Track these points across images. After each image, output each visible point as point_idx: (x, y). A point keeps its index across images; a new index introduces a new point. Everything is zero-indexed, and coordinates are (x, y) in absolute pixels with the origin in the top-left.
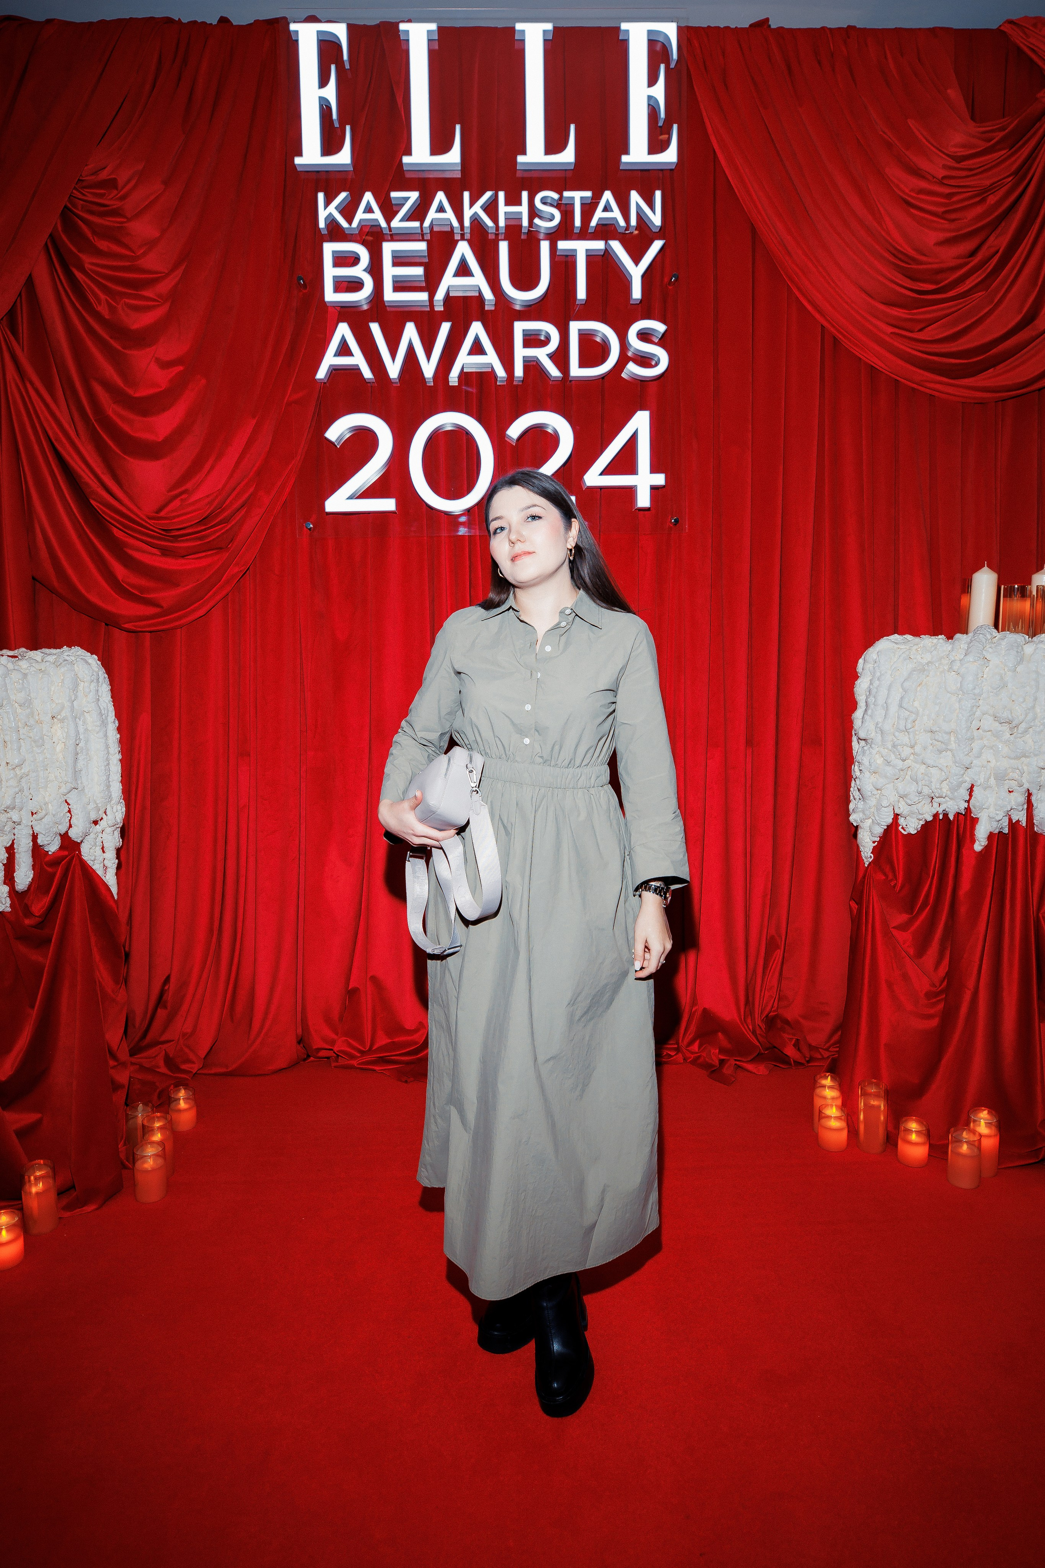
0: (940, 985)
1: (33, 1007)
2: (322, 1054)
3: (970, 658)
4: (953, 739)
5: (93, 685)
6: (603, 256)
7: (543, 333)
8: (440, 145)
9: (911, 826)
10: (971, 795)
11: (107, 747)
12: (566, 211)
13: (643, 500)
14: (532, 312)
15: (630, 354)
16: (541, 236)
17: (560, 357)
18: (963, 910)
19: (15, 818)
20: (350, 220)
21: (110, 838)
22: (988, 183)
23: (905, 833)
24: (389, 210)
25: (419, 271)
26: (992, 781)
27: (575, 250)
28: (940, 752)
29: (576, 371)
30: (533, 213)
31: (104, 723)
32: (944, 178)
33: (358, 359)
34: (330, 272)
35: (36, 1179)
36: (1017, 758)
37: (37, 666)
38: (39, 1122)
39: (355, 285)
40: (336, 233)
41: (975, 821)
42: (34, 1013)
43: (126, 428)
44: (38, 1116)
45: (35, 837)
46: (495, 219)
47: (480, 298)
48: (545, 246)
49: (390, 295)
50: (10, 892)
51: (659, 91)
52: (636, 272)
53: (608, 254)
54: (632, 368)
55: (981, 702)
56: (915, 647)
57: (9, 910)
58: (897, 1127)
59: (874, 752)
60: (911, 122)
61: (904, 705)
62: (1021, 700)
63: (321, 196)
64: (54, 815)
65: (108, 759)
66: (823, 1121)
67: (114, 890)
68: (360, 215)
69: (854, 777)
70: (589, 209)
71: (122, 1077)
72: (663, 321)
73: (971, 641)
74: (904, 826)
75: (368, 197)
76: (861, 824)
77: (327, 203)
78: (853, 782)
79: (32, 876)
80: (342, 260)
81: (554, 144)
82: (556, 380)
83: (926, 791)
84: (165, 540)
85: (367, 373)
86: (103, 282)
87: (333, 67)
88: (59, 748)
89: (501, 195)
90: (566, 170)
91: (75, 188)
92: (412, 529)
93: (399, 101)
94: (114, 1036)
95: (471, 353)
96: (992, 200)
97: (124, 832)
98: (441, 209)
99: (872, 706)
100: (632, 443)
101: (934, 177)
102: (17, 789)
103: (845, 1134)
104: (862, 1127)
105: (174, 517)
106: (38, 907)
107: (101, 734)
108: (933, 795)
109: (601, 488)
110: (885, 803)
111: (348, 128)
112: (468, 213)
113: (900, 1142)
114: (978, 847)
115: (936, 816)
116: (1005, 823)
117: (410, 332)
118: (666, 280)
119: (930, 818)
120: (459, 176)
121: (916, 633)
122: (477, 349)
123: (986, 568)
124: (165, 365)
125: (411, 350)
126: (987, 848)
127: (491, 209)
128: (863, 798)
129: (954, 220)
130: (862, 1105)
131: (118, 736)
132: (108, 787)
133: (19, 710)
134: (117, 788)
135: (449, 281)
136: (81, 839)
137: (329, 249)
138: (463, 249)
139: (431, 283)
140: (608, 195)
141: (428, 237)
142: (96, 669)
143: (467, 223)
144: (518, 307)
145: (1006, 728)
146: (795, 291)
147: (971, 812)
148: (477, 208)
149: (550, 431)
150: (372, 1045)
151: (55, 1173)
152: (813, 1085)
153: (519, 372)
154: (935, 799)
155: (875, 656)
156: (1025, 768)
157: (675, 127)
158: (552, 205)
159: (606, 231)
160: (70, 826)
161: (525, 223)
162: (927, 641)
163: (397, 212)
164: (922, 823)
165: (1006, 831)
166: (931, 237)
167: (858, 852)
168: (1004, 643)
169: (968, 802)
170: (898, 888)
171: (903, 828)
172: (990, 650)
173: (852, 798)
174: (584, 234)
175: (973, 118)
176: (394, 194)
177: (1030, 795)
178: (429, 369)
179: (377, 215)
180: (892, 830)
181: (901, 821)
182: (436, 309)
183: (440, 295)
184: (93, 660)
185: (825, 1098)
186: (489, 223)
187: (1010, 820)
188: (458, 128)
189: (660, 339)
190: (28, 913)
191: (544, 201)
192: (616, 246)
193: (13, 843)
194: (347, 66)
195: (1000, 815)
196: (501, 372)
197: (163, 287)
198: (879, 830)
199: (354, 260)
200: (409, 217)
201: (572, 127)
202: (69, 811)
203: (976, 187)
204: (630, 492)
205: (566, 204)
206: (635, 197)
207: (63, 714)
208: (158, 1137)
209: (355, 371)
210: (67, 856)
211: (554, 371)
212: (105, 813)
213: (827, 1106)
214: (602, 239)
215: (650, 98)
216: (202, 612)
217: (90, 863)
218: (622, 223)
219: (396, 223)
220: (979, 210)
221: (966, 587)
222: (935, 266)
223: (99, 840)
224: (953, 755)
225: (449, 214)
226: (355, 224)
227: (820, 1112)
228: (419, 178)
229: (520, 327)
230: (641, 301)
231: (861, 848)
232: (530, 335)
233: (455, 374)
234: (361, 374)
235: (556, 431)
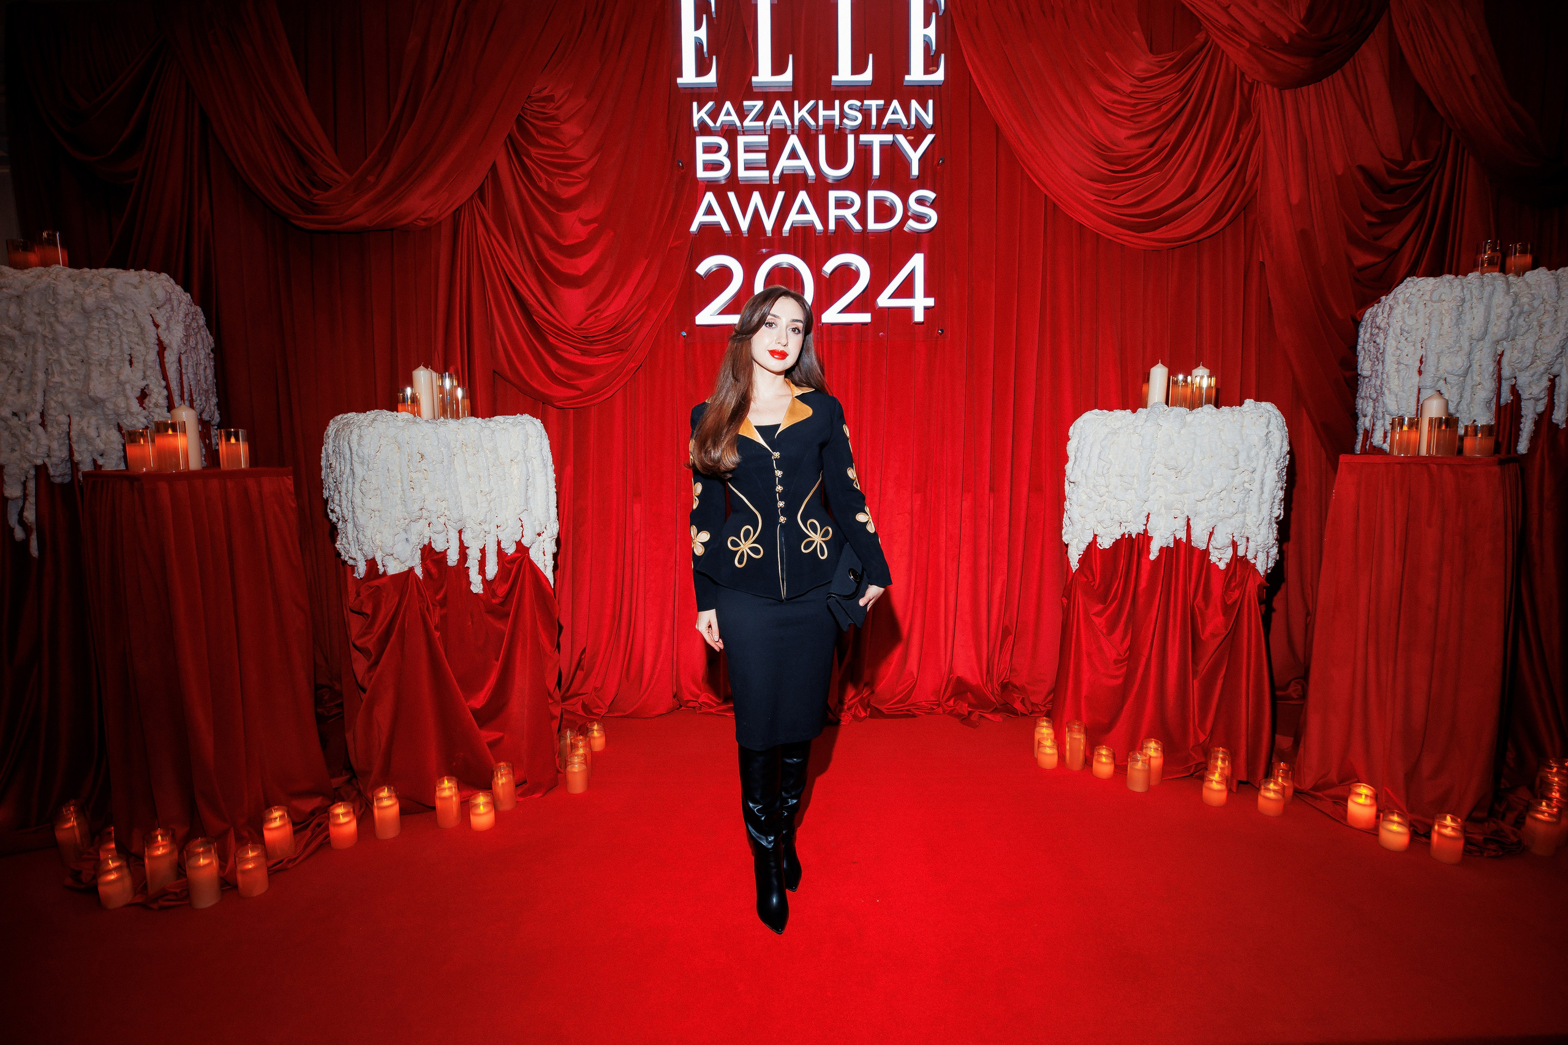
0: (1124, 655)
1: (497, 660)
2: (690, 704)
3: (1148, 424)
4: (1135, 481)
5: (538, 439)
6: (891, 145)
7: (850, 199)
8: (778, 68)
9: (1105, 543)
10: (1147, 521)
11: (547, 483)
12: (866, 113)
13: (919, 317)
14: (840, 184)
15: (910, 214)
16: (847, 132)
17: (861, 216)
18: (1141, 600)
19: (487, 529)
20: (715, 121)
21: (549, 545)
22: (1162, 96)
23: (1101, 548)
24: (742, 115)
25: (763, 156)
26: (1163, 510)
27: (872, 142)
28: (1127, 490)
29: (872, 225)
30: (843, 115)
31: (545, 466)
32: (1131, 92)
33: (719, 218)
34: (701, 157)
35: (501, 775)
36: (1181, 494)
37: (501, 426)
38: (502, 738)
39: (718, 166)
40: (705, 130)
41: (1150, 539)
42: (498, 664)
43: (558, 266)
44: (502, 734)
45: (499, 543)
46: (816, 120)
47: (805, 175)
48: (851, 139)
49: (742, 173)
50: (482, 580)
51: (931, 31)
52: (914, 157)
53: (894, 145)
54: (912, 224)
55: (1155, 455)
56: (1110, 418)
57: (482, 592)
58: (1092, 754)
59: (1080, 491)
60: (1107, 54)
61: (1101, 457)
62: (1183, 453)
63: (695, 104)
64: (512, 528)
65: (548, 491)
66: (1041, 749)
67: (552, 582)
68: (722, 118)
69: (1066, 509)
70: (882, 113)
71: (556, 711)
72: (934, 191)
73: (1149, 412)
74: (1101, 543)
75: (728, 105)
76: (1071, 543)
77: (699, 110)
78: (1065, 513)
79: (497, 569)
80: (710, 149)
81: (858, 67)
82: (858, 232)
83: (1117, 518)
84: (584, 344)
85: (726, 227)
86: (545, 166)
87: (704, 16)
88: (515, 483)
89: (821, 103)
90: (865, 86)
91: (526, 102)
93: (750, 39)
94: (551, 683)
95: (799, 213)
96: (1165, 108)
97: (558, 542)
98: (778, 113)
99: (1079, 459)
100: (911, 277)
101: (1124, 92)
102: (487, 510)
103: (1056, 758)
104: (1068, 754)
105: (591, 328)
106: (502, 590)
107: (543, 473)
108: (1121, 521)
109: (889, 308)
110: (1087, 527)
111: (714, 58)
112: (797, 116)
113: (1094, 763)
114: (1152, 557)
115: (1123, 535)
116: (1172, 540)
117: (756, 199)
118: (936, 162)
119: (1119, 537)
120: (791, 90)
121: (1111, 410)
122: (803, 210)
123: (1160, 364)
124: (585, 223)
125: (756, 211)
126: (1158, 557)
127: (813, 113)
128: (1072, 524)
129: (1138, 122)
130: (1068, 739)
131: (555, 475)
132: (548, 510)
133: (489, 455)
134: (554, 511)
135: (784, 163)
136: (530, 545)
137: (700, 141)
138: (794, 141)
139: (771, 165)
140: (895, 103)
141: (768, 132)
142: (540, 429)
143: (796, 123)
144: (830, 181)
145: (1173, 472)
146: (1026, 170)
147: (1147, 533)
148: (804, 112)
149: (853, 268)
151: (514, 770)
152: (1034, 725)
153: (832, 226)
154: (1123, 524)
155: (1081, 424)
156: (1186, 501)
157: (943, 56)
158: (856, 110)
159: (894, 128)
160: (523, 536)
161: (837, 122)
162: (1118, 413)
163: (748, 115)
164: (1114, 541)
165: (1172, 545)
166: (1123, 133)
167: (1068, 562)
168: (1172, 414)
169: (1146, 525)
170: (1095, 588)
171: (1100, 545)
172: (1163, 419)
173: (1064, 525)
174: (878, 130)
175: (1151, 51)
176: (746, 103)
177: (1189, 520)
178: (769, 224)
179: (734, 118)
180: (1092, 545)
181: (1099, 540)
182: (774, 182)
183: (777, 173)
184: (538, 422)
185: (1043, 734)
186: (812, 122)
187: (1175, 538)
188: (791, 57)
189: (931, 204)
190: (494, 595)
191: (851, 107)
192: (901, 138)
193: (484, 547)
194: (714, 16)
195: (1168, 534)
196: (819, 226)
197: (585, 169)
198: (1083, 547)
199: (717, 149)
200: (756, 119)
201: (871, 56)
202: (522, 526)
203: (1153, 99)
204: (909, 311)
205: (865, 109)
206: (914, 104)
207: (518, 459)
208: (581, 751)
209: (717, 227)
210: (520, 557)
211: (856, 226)
212: (545, 528)
213: (1043, 738)
214: (891, 134)
215: (925, 36)
216: (611, 393)
217: (536, 562)
218: (905, 122)
219: (747, 123)
220: (1155, 115)
221: (1146, 379)
222: (1126, 154)
223: (541, 547)
224: (1136, 492)
225: (784, 117)
226: (718, 124)
227: (1039, 743)
228: (762, 92)
229: (833, 195)
230: (918, 176)
231: (1070, 560)
232: (840, 201)
233: (787, 227)
234: (721, 228)
235: (857, 268)
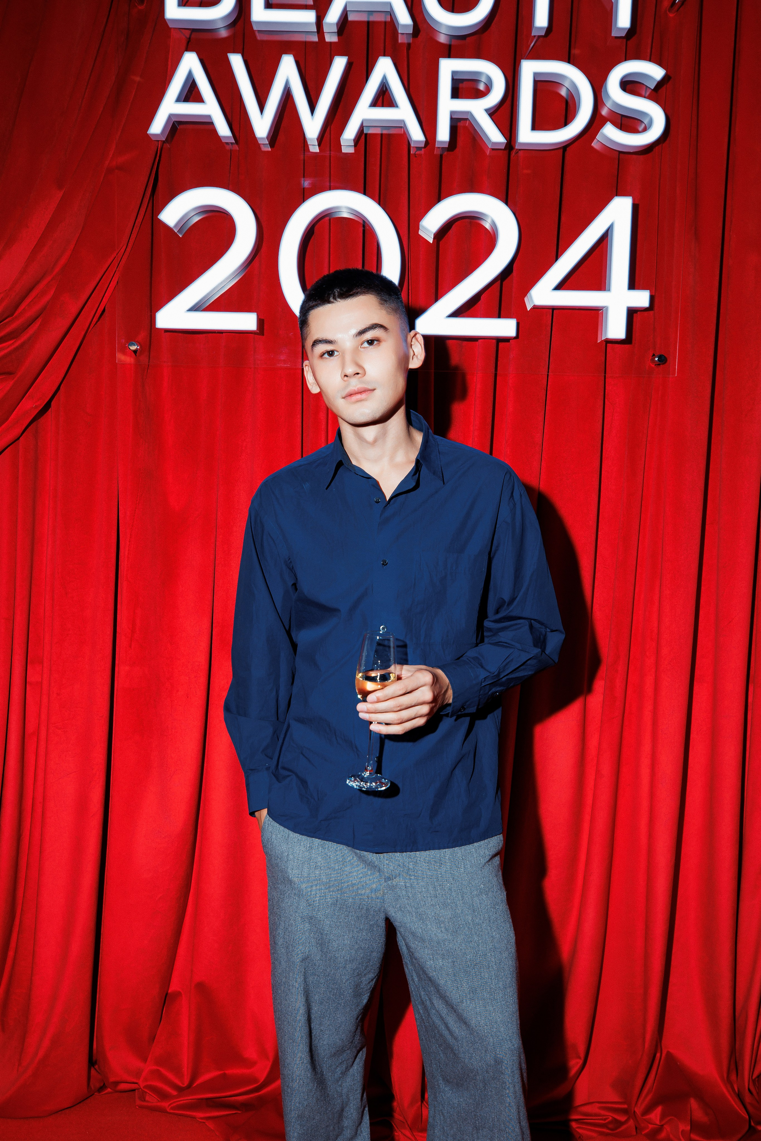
2: (123, 1086)
7: (482, 78)
13: (615, 328)
14: (465, 45)
15: (604, 112)
17: (505, 114)
29: (527, 135)
33: (210, 108)
47: (392, 23)
49: (260, 14)
54: (611, 134)
72: (660, 63)
82: (496, 148)
85: (223, 129)
92: (283, 357)
95: (376, 103)
100: (603, 244)
109: (553, 309)
117: (287, 70)
118: (666, 3)
122: (384, 98)
125: (287, 97)
144: (445, 38)
149: (484, 223)
150: (194, 1077)
178: (312, 124)
182: (327, 38)
183: (333, 16)
189: (654, 90)
196: (416, 134)
204: (595, 316)
209: (204, 126)
211: (495, 136)
229: (448, 70)
230: (629, 28)
232: (462, 81)
233: (350, 133)
234: (214, 131)
235: (494, 225)
